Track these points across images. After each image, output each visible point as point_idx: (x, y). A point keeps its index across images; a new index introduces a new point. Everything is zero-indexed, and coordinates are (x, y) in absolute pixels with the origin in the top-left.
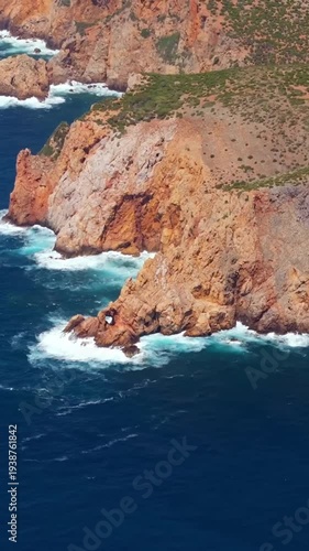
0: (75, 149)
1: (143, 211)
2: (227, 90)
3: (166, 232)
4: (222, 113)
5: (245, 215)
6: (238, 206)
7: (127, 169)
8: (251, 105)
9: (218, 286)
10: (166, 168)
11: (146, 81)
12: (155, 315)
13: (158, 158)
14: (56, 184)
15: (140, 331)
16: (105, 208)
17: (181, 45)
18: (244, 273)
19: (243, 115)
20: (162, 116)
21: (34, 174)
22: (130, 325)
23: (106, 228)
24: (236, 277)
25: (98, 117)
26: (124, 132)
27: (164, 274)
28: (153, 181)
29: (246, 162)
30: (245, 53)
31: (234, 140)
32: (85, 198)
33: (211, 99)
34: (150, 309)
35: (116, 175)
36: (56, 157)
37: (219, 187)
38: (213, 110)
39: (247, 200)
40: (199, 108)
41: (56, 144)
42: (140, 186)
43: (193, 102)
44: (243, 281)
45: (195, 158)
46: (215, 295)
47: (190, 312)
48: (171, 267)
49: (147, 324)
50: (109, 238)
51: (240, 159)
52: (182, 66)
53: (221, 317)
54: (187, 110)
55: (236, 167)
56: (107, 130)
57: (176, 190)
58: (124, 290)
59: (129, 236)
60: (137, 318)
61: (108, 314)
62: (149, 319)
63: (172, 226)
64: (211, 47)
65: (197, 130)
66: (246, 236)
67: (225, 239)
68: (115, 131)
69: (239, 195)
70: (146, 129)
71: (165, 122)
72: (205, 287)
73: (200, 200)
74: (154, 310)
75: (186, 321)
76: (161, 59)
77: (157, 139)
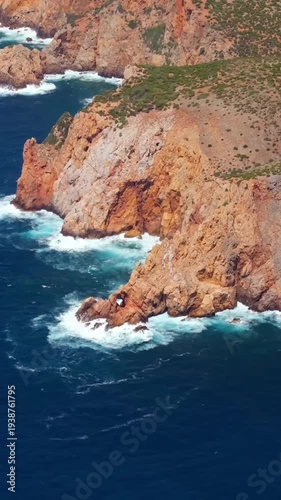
0: (79, 138)
1: (144, 196)
2: (219, 82)
3: (166, 216)
4: (216, 104)
5: (244, 202)
6: (237, 194)
7: (129, 157)
8: (243, 96)
9: (220, 269)
10: (166, 157)
11: (141, 74)
12: (163, 297)
13: (158, 147)
14: (61, 170)
15: (149, 312)
16: (109, 194)
17: (167, 35)
18: (244, 256)
19: (236, 106)
20: (160, 107)
21: (40, 161)
22: (139, 307)
23: (109, 212)
24: (237, 260)
25: (100, 109)
26: (125, 123)
27: (170, 258)
28: (153, 169)
29: (242, 151)
30: (229, 45)
31: (229, 130)
32: (89, 184)
33: (205, 90)
34: (158, 292)
35: (119, 163)
36: (60, 145)
37: (217, 175)
38: (207, 101)
39: (246, 188)
40: (194, 99)
41: (60, 133)
42: (142, 173)
43: (187, 93)
44: (243, 264)
45: (193, 147)
46: (218, 277)
47: (195, 294)
48: (177, 252)
49: (155, 306)
50: (112, 221)
51: (236, 149)
52: (168, 55)
53: (223, 298)
54: (183, 101)
55: (232, 156)
56: (109, 121)
57: (176, 177)
58: (133, 275)
59: (131, 220)
60: (146, 301)
61: (118, 296)
62: (157, 301)
63: (172, 210)
64: (197, 38)
65: (194, 121)
66: (246, 222)
67: (227, 225)
68: (116, 122)
69: (238, 184)
70: (146, 120)
71: (163, 113)
72: (208, 270)
73: (201, 187)
74: (162, 293)
75: (191, 302)
76: (148, 49)
77: (157, 129)
